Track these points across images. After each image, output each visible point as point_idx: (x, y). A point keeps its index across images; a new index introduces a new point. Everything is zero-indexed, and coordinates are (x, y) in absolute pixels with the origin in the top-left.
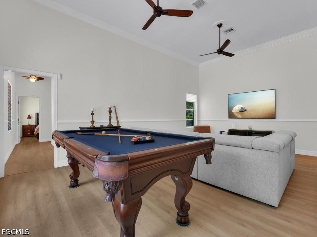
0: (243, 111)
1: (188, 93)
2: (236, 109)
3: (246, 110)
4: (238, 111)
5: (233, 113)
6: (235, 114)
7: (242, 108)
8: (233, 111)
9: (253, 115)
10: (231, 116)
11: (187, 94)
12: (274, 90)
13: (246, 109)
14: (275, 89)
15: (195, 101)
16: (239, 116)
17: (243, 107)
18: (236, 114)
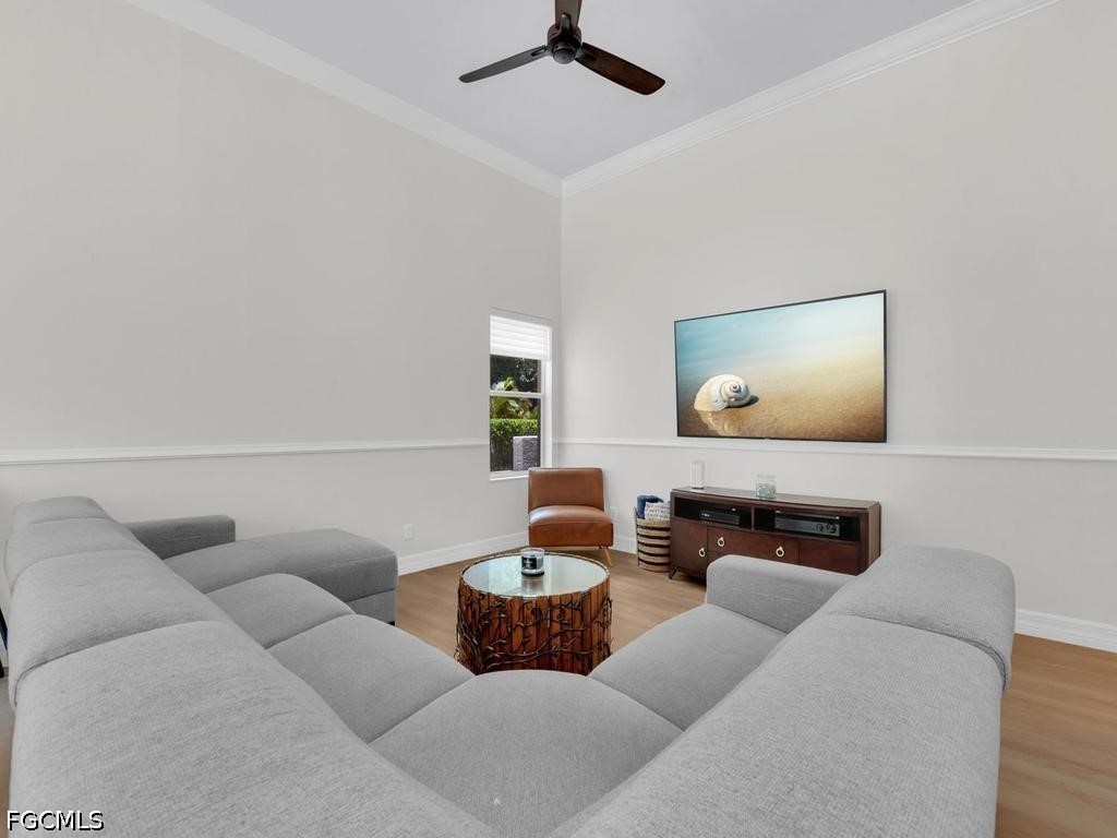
0: (742, 402)
1: (496, 314)
2: (711, 395)
3: (753, 400)
4: (720, 406)
5: (697, 415)
6: (704, 420)
7: (739, 391)
8: (699, 405)
9: (789, 420)
10: (689, 424)
11: (492, 317)
12: (882, 294)
13: (753, 392)
14: (884, 292)
15: (542, 352)
16: (725, 428)
17: (741, 383)
18: (709, 420)
